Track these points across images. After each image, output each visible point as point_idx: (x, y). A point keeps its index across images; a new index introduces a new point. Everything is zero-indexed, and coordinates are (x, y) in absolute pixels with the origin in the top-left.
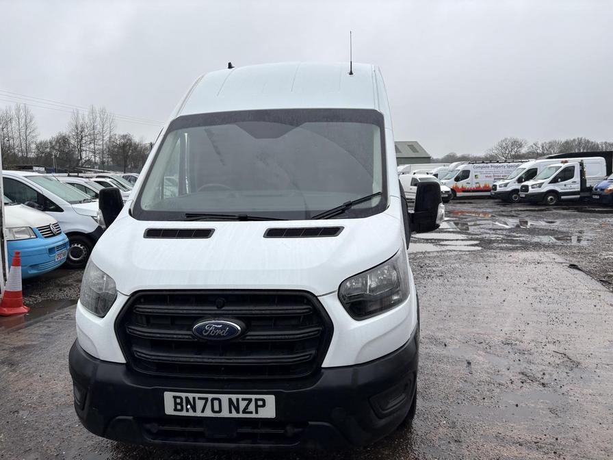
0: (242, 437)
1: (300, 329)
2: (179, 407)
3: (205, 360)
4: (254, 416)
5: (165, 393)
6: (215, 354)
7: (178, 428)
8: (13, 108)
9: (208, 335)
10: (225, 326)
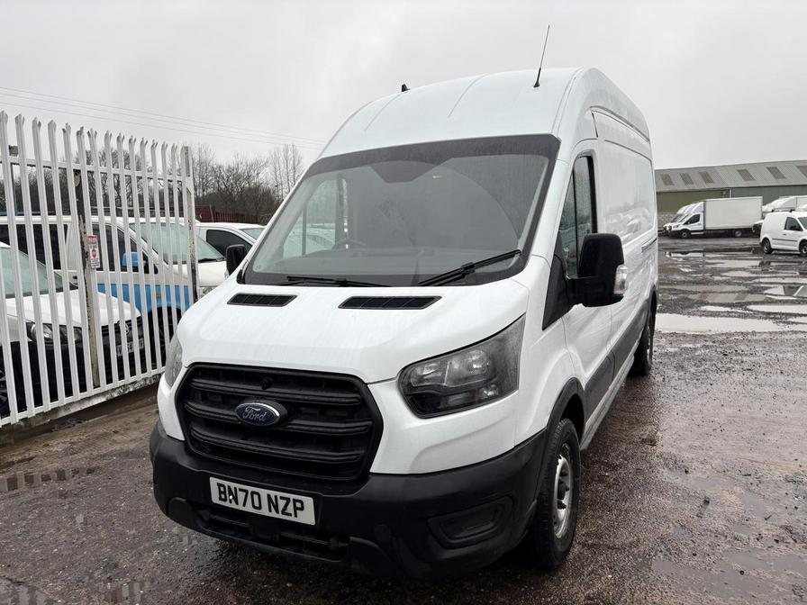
0: (284, 542)
1: (346, 423)
2: (223, 496)
3: (250, 447)
4: (292, 519)
5: (211, 478)
6: (260, 442)
7: (226, 520)
8: (282, 147)
9: (248, 419)
10: (264, 410)
